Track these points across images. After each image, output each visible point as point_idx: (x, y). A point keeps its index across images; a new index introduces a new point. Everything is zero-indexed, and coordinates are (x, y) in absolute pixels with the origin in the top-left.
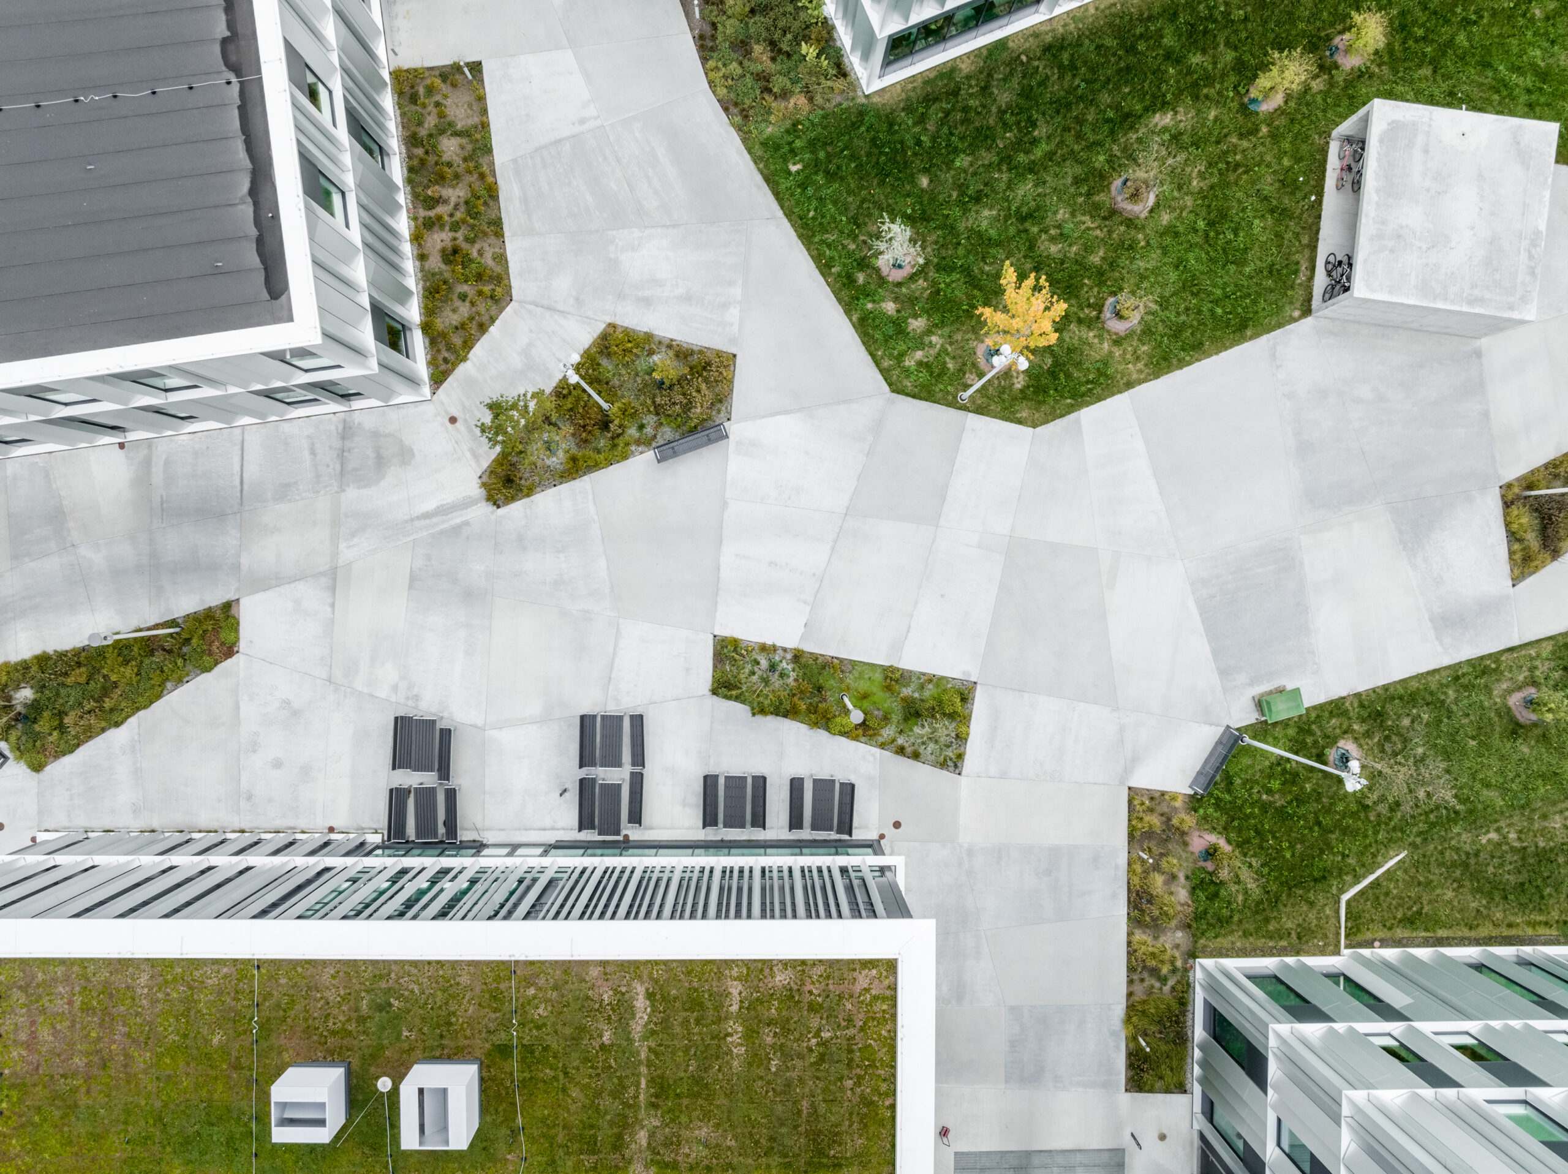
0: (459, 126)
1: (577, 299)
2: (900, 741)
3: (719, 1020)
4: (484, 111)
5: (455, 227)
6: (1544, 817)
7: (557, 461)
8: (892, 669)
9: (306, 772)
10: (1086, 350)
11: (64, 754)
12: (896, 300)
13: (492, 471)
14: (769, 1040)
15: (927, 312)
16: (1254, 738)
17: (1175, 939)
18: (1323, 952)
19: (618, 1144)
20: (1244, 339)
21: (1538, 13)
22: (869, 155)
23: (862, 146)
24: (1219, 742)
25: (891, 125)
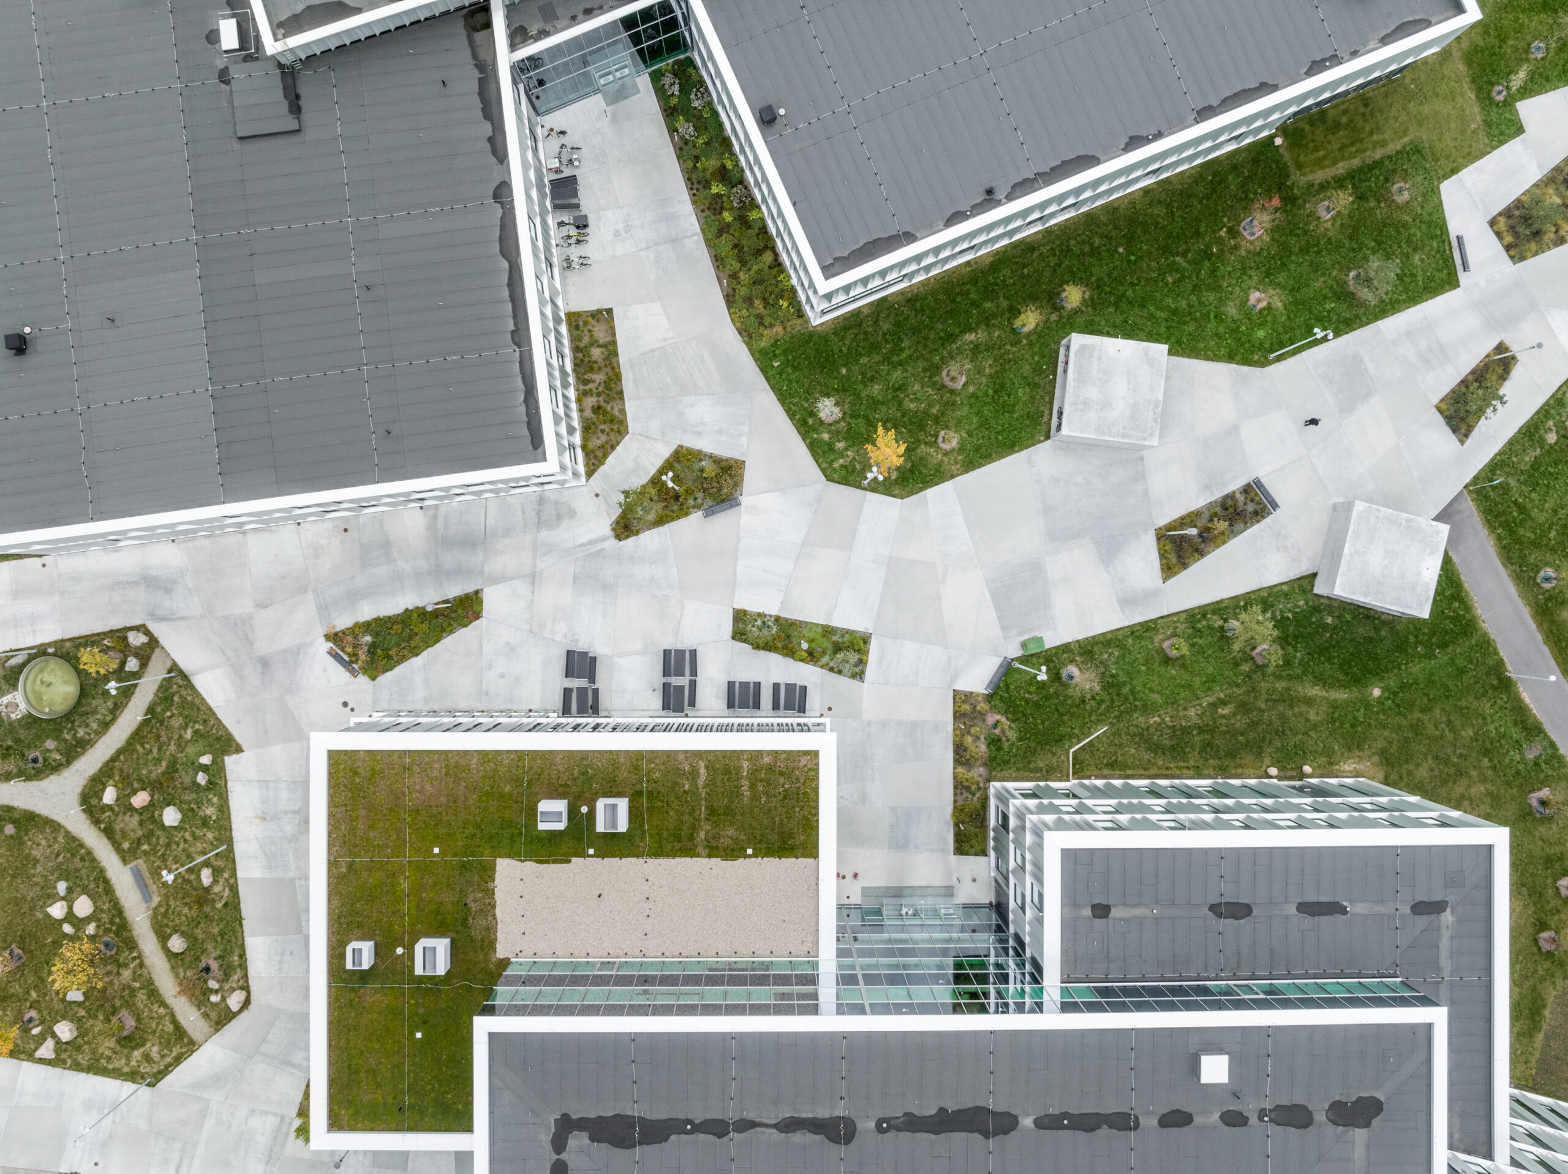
0: (601, 342)
1: (662, 433)
2: (832, 664)
3: (738, 779)
4: (614, 334)
5: (599, 395)
6: (1185, 709)
7: (652, 517)
8: (827, 626)
9: (517, 680)
10: (929, 458)
11: (387, 670)
12: (829, 433)
13: (617, 522)
14: (761, 788)
15: (845, 439)
16: (1021, 663)
17: (978, 772)
18: (1060, 780)
19: (691, 838)
20: (1013, 452)
21: (1170, 280)
22: (815, 357)
23: (811, 352)
24: (1001, 666)
25: (827, 341)
